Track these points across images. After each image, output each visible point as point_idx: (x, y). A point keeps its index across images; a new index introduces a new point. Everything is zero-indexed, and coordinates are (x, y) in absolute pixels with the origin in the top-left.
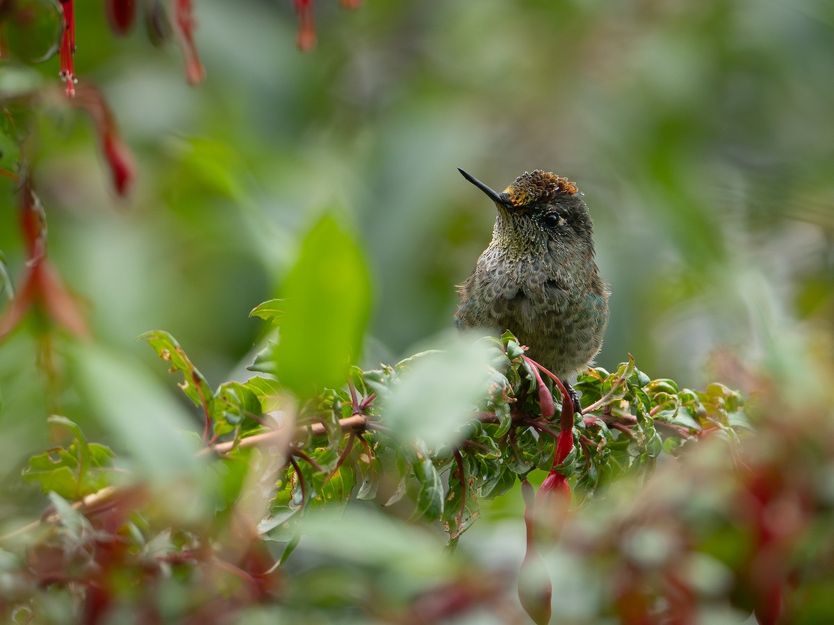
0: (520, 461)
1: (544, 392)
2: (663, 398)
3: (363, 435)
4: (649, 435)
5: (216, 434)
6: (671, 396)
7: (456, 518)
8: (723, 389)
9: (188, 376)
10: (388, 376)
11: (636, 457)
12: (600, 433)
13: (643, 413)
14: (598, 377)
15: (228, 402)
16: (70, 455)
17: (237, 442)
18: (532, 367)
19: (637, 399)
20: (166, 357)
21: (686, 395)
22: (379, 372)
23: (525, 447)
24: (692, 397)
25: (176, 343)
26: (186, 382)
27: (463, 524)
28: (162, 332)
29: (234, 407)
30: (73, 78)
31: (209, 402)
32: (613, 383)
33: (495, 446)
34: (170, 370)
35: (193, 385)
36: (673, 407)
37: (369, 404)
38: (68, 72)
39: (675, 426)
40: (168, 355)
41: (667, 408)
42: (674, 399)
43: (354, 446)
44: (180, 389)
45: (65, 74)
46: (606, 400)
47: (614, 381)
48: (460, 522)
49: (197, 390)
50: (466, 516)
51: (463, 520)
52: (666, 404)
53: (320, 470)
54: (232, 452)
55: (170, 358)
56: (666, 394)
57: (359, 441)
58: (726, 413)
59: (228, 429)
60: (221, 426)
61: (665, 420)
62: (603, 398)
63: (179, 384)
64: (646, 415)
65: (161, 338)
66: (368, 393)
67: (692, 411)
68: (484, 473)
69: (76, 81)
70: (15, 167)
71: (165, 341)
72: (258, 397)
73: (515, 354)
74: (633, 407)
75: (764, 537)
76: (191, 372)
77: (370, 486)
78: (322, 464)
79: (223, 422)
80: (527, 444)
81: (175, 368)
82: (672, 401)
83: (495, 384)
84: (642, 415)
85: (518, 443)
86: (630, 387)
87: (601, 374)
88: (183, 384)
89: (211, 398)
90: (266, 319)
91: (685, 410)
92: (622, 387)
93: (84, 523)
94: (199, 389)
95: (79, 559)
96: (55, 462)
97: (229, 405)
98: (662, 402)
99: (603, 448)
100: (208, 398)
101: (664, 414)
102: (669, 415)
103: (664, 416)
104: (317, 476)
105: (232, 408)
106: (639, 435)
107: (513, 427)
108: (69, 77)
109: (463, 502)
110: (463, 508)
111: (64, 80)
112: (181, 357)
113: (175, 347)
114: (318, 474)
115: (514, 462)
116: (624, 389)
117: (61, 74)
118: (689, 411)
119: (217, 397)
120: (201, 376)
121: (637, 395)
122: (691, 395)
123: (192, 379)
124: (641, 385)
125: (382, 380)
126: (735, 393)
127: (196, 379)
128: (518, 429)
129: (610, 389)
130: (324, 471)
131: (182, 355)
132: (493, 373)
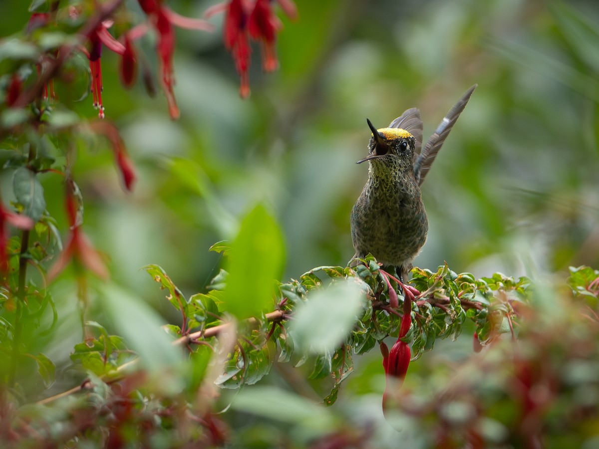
0: (378, 331)
1: (392, 292)
2: (466, 285)
3: (281, 322)
4: (458, 311)
5: (190, 328)
6: (471, 285)
7: (339, 370)
8: (501, 276)
9: (172, 292)
10: (296, 287)
11: (450, 325)
12: (428, 312)
13: (454, 298)
14: (425, 275)
15: (196, 307)
16: (99, 343)
17: (203, 332)
18: (385, 277)
19: (450, 288)
20: (158, 280)
21: (480, 283)
22: (290, 285)
23: (382, 322)
24: (483, 284)
25: (164, 272)
26: (171, 295)
27: (343, 375)
28: (155, 265)
29: (201, 309)
30: (102, 107)
31: (185, 308)
32: (435, 280)
33: (363, 326)
34: (160, 288)
35: (175, 297)
36: (472, 291)
37: (285, 303)
38: (98, 103)
39: (473, 303)
40: (159, 279)
41: (469, 292)
42: (472, 286)
43: (276, 329)
44: (168, 299)
45: (96, 105)
46: (431, 291)
47: (435, 278)
48: (342, 373)
49: (177, 300)
50: (345, 369)
51: (344, 372)
52: (468, 289)
53: (255, 348)
54: (199, 339)
55: (160, 280)
56: (467, 283)
57: (279, 326)
58: (505, 292)
59: (196, 324)
60: (192, 323)
61: (467, 299)
62: (429, 289)
63: (167, 297)
64: (456, 298)
65: (155, 268)
66: (284, 296)
67: (483, 293)
68: (356, 342)
69: (103, 109)
70: (63, 168)
71: (157, 270)
72: (216, 303)
73: (374, 269)
74: (448, 293)
75: (529, 406)
76: (174, 290)
77: (286, 354)
78: (256, 344)
79: (194, 320)
80: (383, 320)
81: (164, 287)
82: (471, 288)
83: (362, 291)
84: (453, 299)
85: (377, 320)
86: (445, 281)
87: (427, 273)
88: (169, 296)
89: (187, 305)
90: (219, 252)
91: (479, 292)
92: (440, 282)
93: (107, 388)
94: (179, 300)
95: (104, 413)
96: (90, 347)
97: (197, 308)
98: (466, 288)
99: (429, 321)
100: (184, 305)
101: (467, 295)
102: (470, 296)
103: (466, 297)
104: (253, 353)
105: (199, 310)
106: (452, 312)
107: (374, 311)
108: (99, 106)
109: (344, 360)
110: (344, 364)
111: (96, 108)
112: (167, 280)
113: (164, 274)
114: (254, 351)
115: (375, 332)
116: (442, 283)
117: (94, 105)
118: (481, 293)
119: (189, 304)
120: (180, 292)
121: (449, 285)
122: (483, 283)
123: (174, 294)
124: (452, 279)
125: (292, 290)
126: (509, 279)
127: (177, 294)
128: (377, 311)
129: (433, 283)
130: (258, 349)
131: (168, 279)
132: (361, 283)
